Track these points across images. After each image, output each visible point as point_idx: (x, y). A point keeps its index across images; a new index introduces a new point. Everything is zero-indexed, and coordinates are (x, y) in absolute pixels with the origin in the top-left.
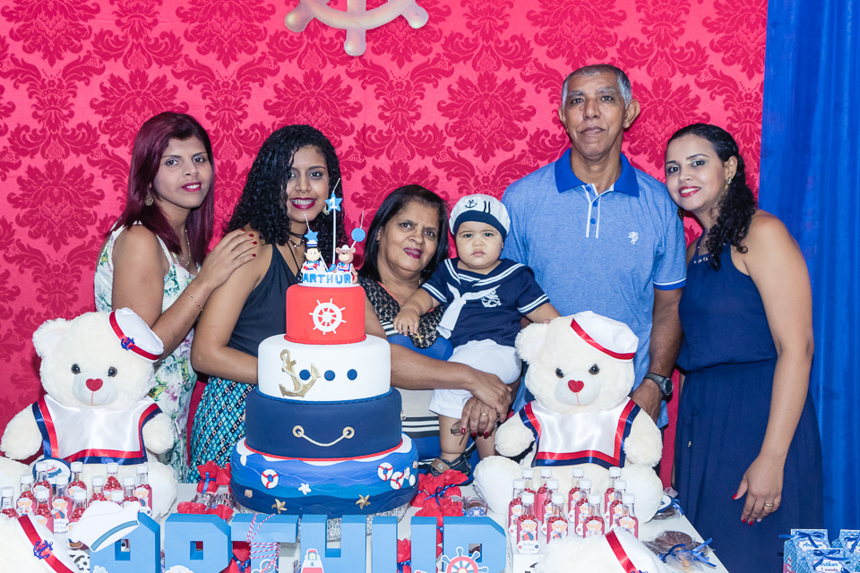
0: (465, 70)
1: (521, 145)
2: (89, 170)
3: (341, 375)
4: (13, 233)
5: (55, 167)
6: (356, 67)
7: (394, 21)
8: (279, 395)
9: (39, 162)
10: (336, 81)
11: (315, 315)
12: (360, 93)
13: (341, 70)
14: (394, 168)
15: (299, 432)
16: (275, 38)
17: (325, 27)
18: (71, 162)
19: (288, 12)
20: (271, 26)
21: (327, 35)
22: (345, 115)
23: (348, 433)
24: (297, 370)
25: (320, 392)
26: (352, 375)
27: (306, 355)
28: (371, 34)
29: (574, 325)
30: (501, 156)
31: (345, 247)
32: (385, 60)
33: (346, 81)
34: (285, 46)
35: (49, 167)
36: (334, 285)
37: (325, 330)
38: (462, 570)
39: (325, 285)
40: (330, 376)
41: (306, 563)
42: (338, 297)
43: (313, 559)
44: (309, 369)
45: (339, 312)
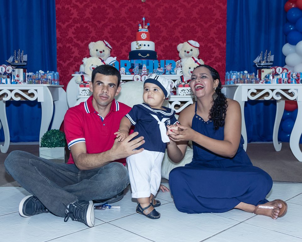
2: (89, 27)
3: (147, 45)
4: (73, 40)
5: (82, 26)
6: (144, 4)
8: (136, 49)
9: (79, 25)
10: (140, 7)
11: (142, 36)
13: (141, 5)
15: (140, 55)
18: (85, 25)
23: (148, 55)
24: (139, 45)
25: (143, 48)
26: (148, 45)
27: (140, 42)
29: (188, 42)
31: (146, 26)
36: (145, 31)
37: (143, 38)
38: (169, 68)
39: (143, 31)
40: (145, 45)
41: (143, 67)
42: (146, 33)
43: (144, 66)
44: (141, 44)
45: (146, 35)
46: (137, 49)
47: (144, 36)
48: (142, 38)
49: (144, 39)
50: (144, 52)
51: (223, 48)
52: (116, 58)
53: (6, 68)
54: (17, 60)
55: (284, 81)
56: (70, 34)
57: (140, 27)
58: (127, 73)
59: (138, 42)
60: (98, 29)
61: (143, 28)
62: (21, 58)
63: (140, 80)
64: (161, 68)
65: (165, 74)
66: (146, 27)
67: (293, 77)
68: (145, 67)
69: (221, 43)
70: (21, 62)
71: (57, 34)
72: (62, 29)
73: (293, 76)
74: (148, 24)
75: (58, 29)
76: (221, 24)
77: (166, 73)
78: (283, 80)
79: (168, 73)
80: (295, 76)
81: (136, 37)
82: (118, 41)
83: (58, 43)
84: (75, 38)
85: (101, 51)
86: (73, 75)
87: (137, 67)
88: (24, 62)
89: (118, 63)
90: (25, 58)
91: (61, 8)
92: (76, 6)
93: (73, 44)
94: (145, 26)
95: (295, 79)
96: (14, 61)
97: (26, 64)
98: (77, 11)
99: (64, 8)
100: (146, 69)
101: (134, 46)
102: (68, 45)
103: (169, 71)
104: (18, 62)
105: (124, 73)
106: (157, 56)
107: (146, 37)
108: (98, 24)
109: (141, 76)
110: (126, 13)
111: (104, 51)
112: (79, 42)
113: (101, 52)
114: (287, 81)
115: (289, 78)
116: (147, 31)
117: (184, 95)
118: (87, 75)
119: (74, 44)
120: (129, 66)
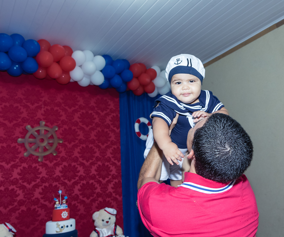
0: (65, 163)
1: (77, 178)
3: (69, 226)
6: (40, 164)
7: (50, 154)
10: (36, 167)
11: (62, 214)
12: (41, 169)
13: (37, 165)
14: (49, 185)
16: (21, 158)
17: (33, 155)
19: (25, 153)
20: (20, 156)
21: (34, 157)
22: (38, 174)
24: (60, 227)
25: (65, 230)
26: (71, 226)
27: (61, 223)
28: (44, 157)
30: (73, 181)
31: (63, 200)
32: (47, 162)
33: (38, 167)
34: (23, 160)
37: (64, 217)
39: (63, 208)
40: (67, 226)
44: (63, 226)
45: (67, 213)
46: (57, 232)
47: (65, 215)
48: (63, 217)
49: (65, 218)
57: (57, 203)
59: (59, 222)
66: (64, 202)
81: (53, 216)
101: (52, 228)
107: (67, 215)
116: (67, 208)
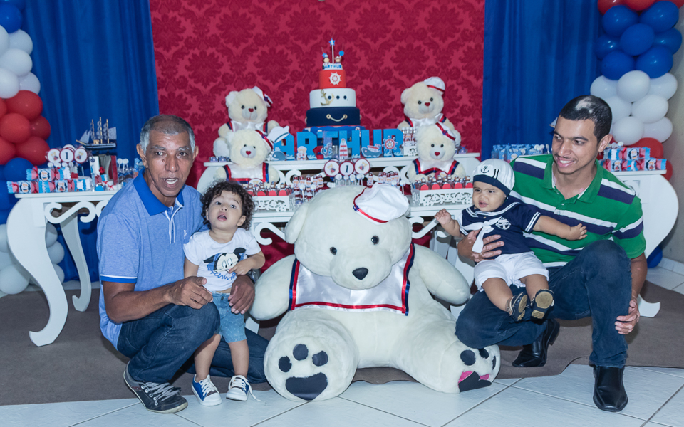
0: (366, 5)
2: (217, 54)
3: (342, 97)
4: (188, 82)
5: (203, 53)
6: (322, 6)
8: (320, 106)
9: (197, 52)
10: (314, 12)
11: (331, 78)
12: (324, 17)
13: (316, 8)
15: (329, 117)
18: (209, 51)
22: (319, 26)
23: (345, 117)
24: (327, 96)
25: (334, 103)
26: (345, 97)
27: (329, 92)
31: (338, 57)
35: (201, 53)
36: (336, 68)
37: (334, 83)
38: (390, 144)
39: (333, 68)
41: (341, 144)
42: (339, 72)
43: (343, 142)
44: (331, 95)
45: (339, 77)
46: (322, 104)
47: (335, 79)
48: (332, 82)
49: (336, 85)
50: (337, 112)
51: (477, 88)
52: (287, 128)
53: (74, 153)
54: (97, 139)
55: (615, 167)
56: (182, 70)
57: (327, 60)
58: (310, 157)
59: (326, 91)
60: (234, 57)
61: (331, 62)
62: (105, 134)
63: (337, 171)
64: (376, 145)
65: (382, 156)
66: (338, 59)
67: (630, 158)
68: (345, 144)
69: (472, 78)
70: (105, 142)
71: (158, 72)
72: (165, 61)
73: (632, 155)
74: (342, 53)
75: (157, 61)
76: (472, 41)
77: (385, 155)
78: (613, 165)
79: (388, 154)
80: (636, 154)
81: (319, 80)
82: (274, 82)
83: (159, 88)
84: (191, 77)
85: (251, 108)
86: (206, 164)
87: (328, 144)
88: (111, 141)
89: (293, 137)
90: (112, 133)
91: (159, 17)
92: (189, 14)
93: (188, 89)
94: (335, 56)
95: (636, 161)
96: (91, 142)
97: (114, 145)
98: (192, 24)
99: (167, 17)
100: (346, 148)
101: (317, 99)
102: (178, 92)
103: (390, 151)
104: (100, 143)
105: (305, 157)
106: (361, 116)
107: (339, 80)
108: (234, 49)
109: (340, 164)
110: (289, 25)
111: (256, 108)
112: (199, 86)
113: (251, 110)
114: (620, 166)
115: (624, 160)
116: (341, 69)
117: (430, 205)
118: (235, 165)
119: (190, 89)
120: (314, 144)
